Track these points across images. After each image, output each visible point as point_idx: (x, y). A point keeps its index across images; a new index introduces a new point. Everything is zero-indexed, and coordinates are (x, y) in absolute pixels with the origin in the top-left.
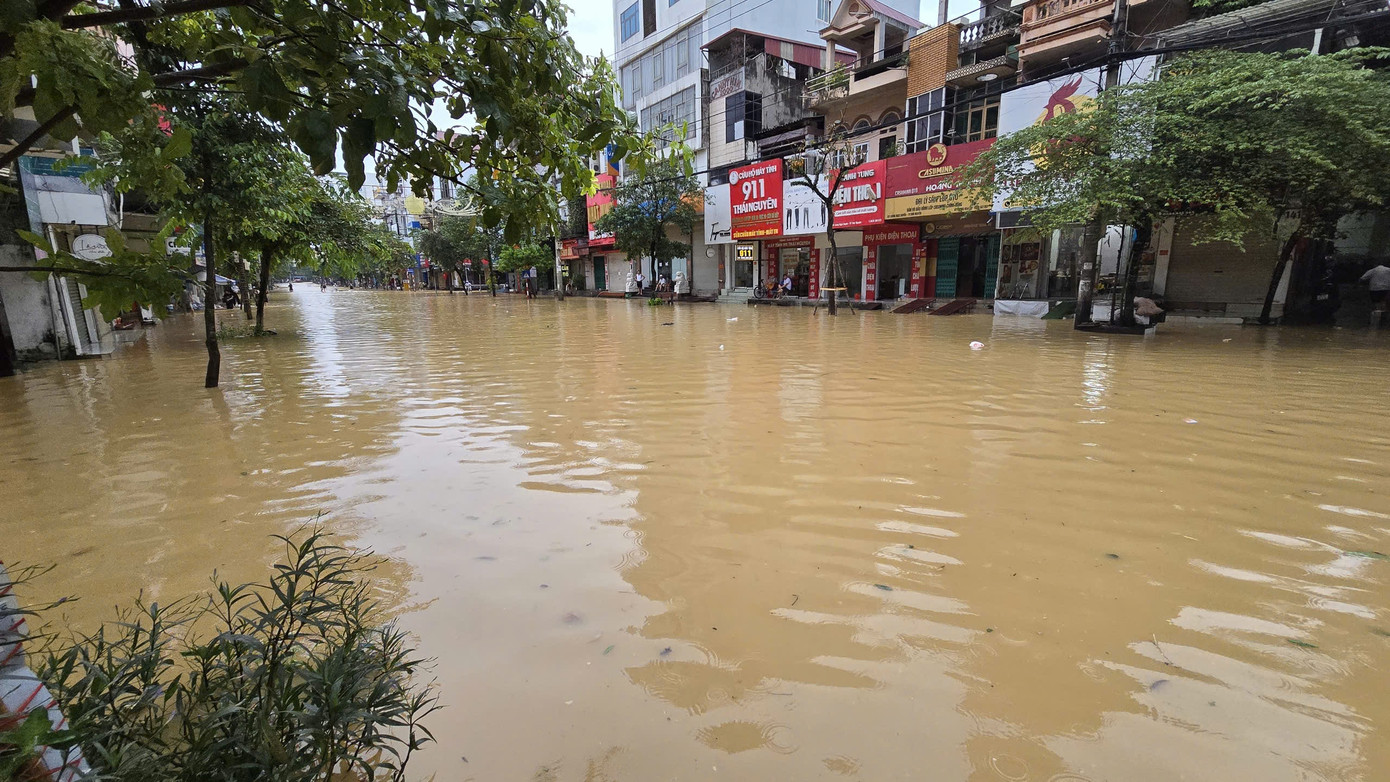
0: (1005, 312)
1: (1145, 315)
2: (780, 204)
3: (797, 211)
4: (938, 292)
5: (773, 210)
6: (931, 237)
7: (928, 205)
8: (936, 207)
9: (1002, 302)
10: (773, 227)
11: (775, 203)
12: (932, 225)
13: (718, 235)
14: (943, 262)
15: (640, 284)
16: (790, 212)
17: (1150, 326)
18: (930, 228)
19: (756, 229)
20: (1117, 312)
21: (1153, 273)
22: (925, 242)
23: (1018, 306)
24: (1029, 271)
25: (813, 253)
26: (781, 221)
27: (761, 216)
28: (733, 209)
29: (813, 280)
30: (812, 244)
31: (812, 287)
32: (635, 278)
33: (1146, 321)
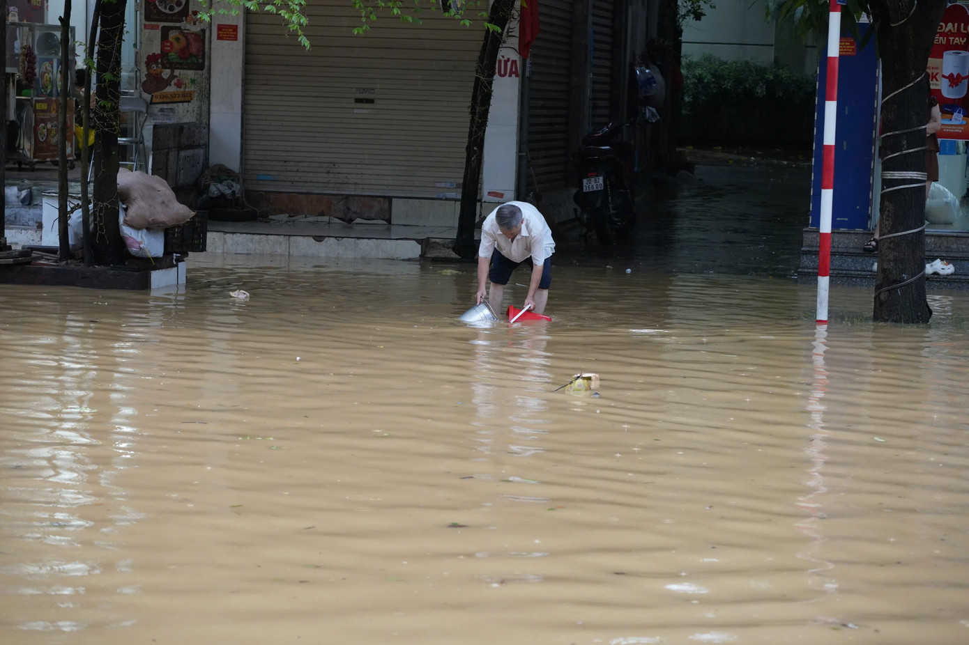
1: (150, 227)
17: (164, 262)
20: (76, 217)
21: (206, 95)
33: (153, 246)
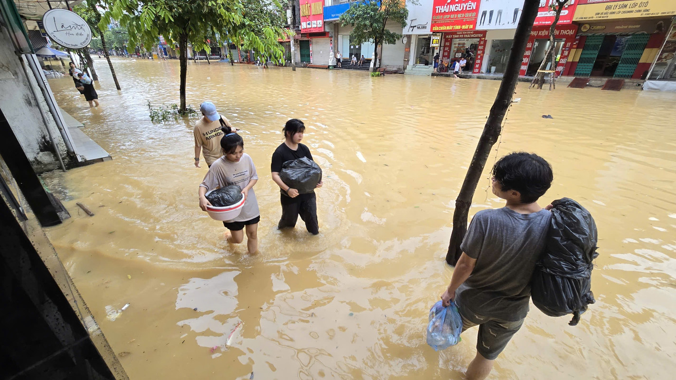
0: (652, 89)
2: (478, 7)
3: (491, 13)
4: (577, 72)
5: (473, 11)
6: (584, 35)
7: (617, 10)
8: (624, 12)
9: (651, 81)
10: (469, 23)
11: (474, 5)
12: (588, 26)
13: (415, 28)
14: (586, 52)
15: (338, 60)
16: (484, 13)
18: (585, 28)
19: (453, 24)
22: (577, 37)
23: (665, 85)
24: (664, 60)
25: (482, 43)
26: (476, 19)
27: (459, 16)
28: (434, 9)
29: (478, 61)
30: (484, 36)
31: (477, 66)
32: (335, 56)
